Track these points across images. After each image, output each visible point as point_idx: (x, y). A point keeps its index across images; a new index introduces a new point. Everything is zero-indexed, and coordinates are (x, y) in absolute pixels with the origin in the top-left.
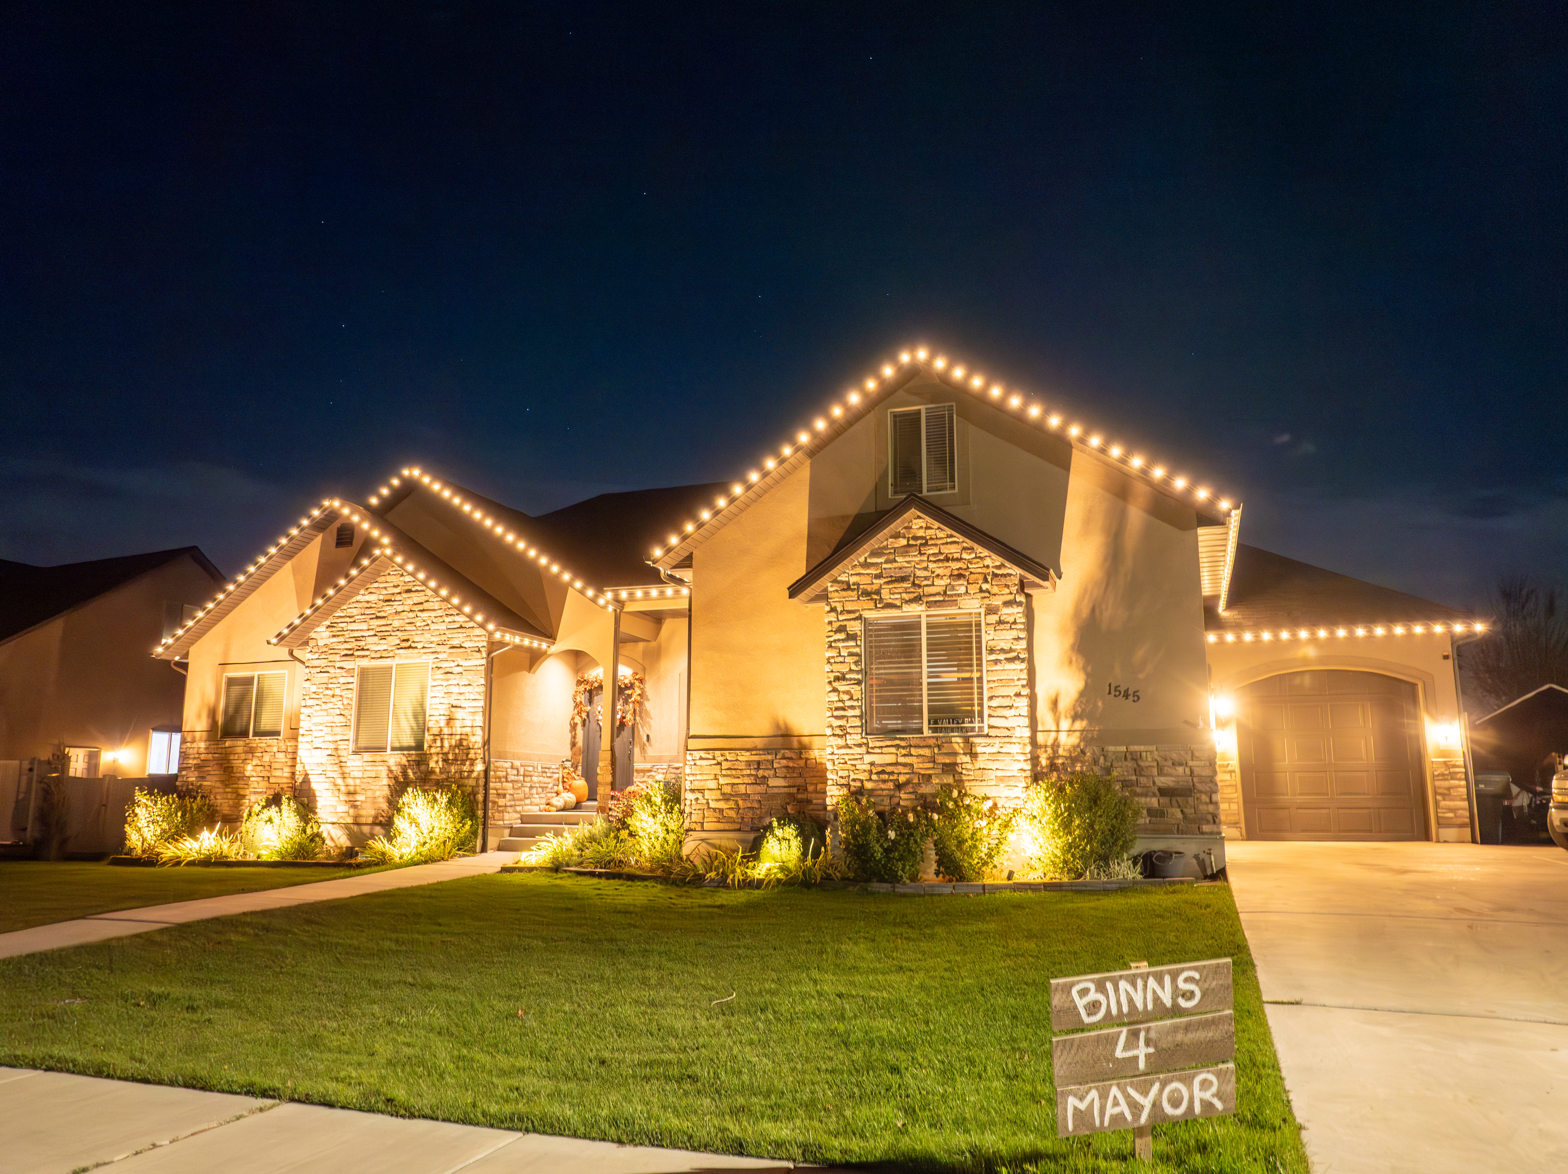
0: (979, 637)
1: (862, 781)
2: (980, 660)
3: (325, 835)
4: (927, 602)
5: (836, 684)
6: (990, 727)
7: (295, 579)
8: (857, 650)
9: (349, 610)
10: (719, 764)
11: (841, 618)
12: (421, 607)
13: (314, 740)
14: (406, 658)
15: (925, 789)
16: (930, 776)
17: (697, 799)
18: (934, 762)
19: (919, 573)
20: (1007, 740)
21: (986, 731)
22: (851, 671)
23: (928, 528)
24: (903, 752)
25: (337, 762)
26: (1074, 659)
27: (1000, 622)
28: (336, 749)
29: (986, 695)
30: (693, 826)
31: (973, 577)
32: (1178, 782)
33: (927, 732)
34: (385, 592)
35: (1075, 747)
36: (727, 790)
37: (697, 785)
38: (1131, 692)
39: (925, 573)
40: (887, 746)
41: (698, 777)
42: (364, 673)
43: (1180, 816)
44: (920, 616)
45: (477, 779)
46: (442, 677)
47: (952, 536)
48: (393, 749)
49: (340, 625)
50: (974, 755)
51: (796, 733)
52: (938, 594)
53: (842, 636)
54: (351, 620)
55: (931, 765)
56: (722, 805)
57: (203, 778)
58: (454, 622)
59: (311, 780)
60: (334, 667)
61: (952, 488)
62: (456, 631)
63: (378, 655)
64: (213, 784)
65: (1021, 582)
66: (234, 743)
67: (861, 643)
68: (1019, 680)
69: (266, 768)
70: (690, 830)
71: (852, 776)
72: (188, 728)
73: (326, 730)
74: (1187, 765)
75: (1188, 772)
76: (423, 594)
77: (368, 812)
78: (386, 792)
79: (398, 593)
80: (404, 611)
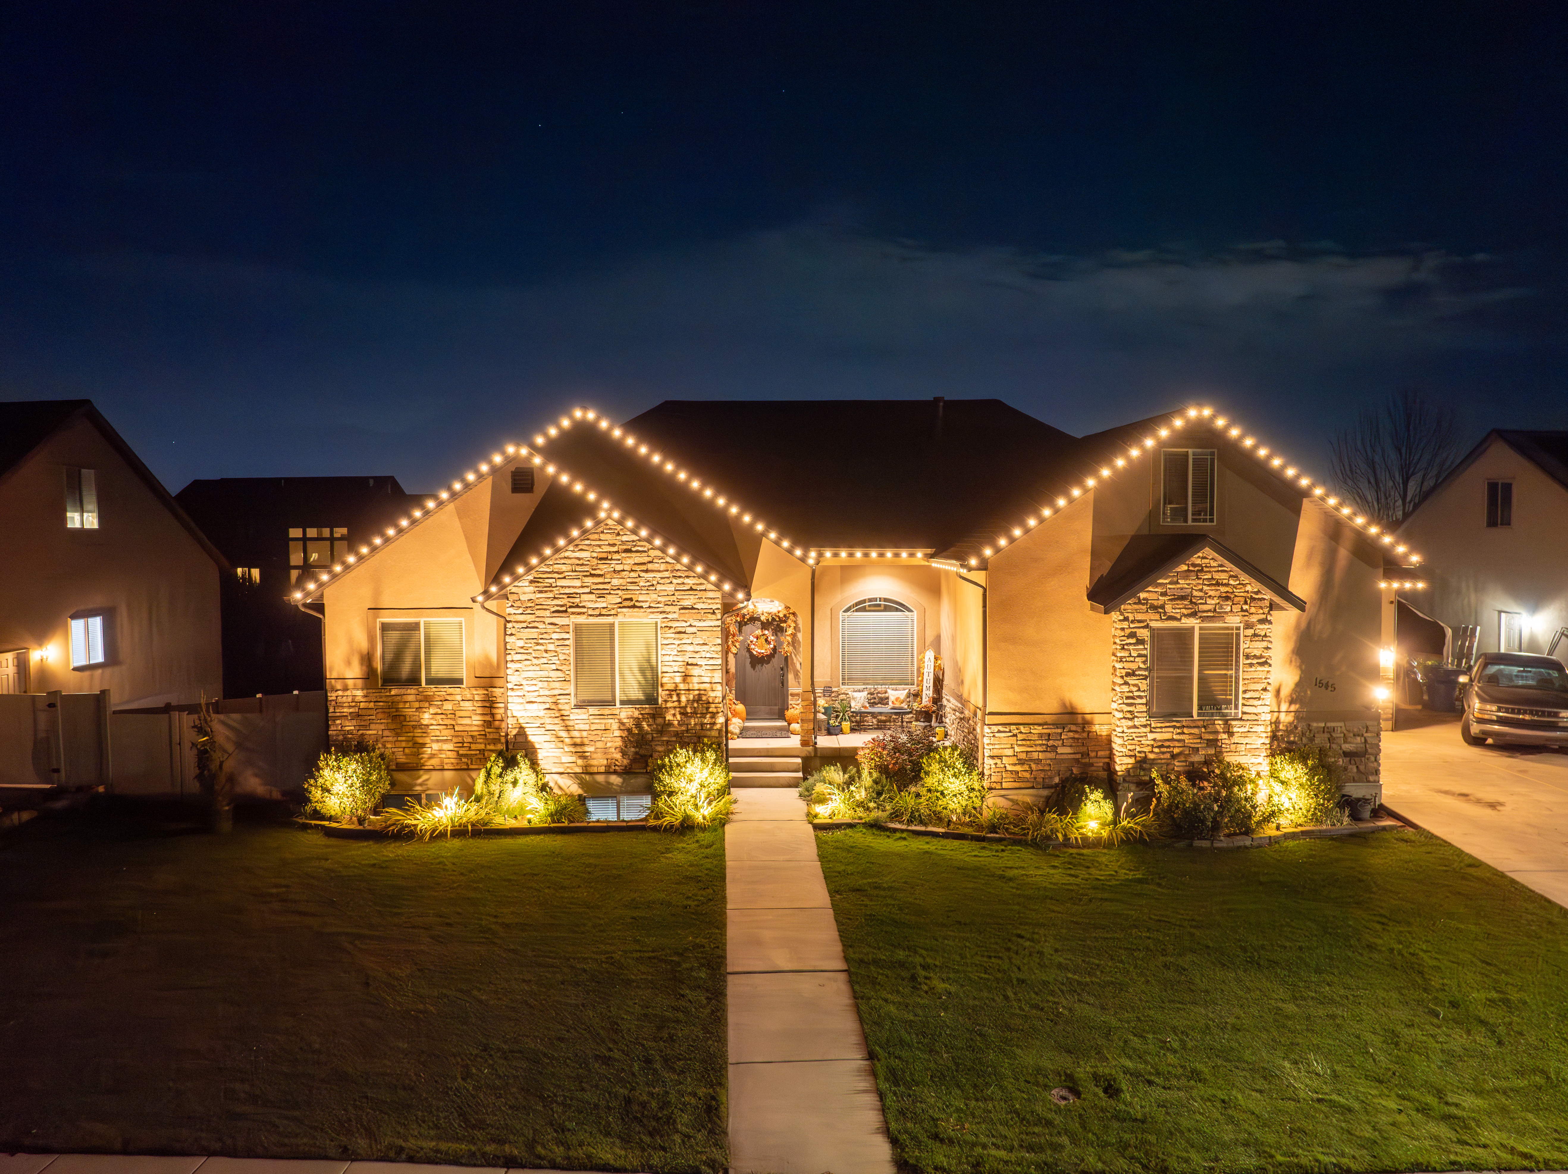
0: (1238, 645)
1: (1145, 752)
2: (1237, 662)
3: (551, 784)
4: (1201, 617)
5: (1128, 679)
6: (1244, 713)
8: (1144, 652)
9: (556, 566)
10: (1015, 736)
11: (1132, 626)
12: (644, 568)
13: (526, 694)
14: (631, 617)
15: (1196, 758)
16: (1198, 748)
17: (996, 764)
18: (1201, 738)
19: (1195, 593)
20: (1255, 723)
21: (1240, 716)
22: (1139, 668)
23: (1204, 558)
24: (1179, 731)
25: (557, 715)
26: (1293, 660)
27: (1255, 635)
29: (1241, 689)
30: (994, 786)
31: (1237, 599)
32: (1356, 748)
33: (1195, 716)
34: (599, 550)
35: (1291, 723)
36: (1023, 756)
37: (996, 753)
38: (1330, 685)
39: (1201, 594)
40: (1166, 727)
41: (996, 746)
42: (578, 628)
43: (1355, 770)
44: (1193, 628)
45: (720, 731)
46: (673, 635)
47: (1221, 566)
48: (623, 702)
49: (547, 580)
50: (1231, 734)
51: (1079, 711)
52: (1209, 611)
53: (1133, 641)
54: (560, 576)
55: (1199, 741)
56: (1018, 768)
57: (367, 727)
58: (683, 583)
59: (528, 733)
60: (544, 623)
61: (1212, 520)
62: (687, 593)
63: (597, 612)
64: (380, 733)
65: (1271, 605)
66: (402, 691)
67: (1148, 646)
68: (1266, 678)
69: (449, 716)
70: (990, 789)
71: (1138, 749)
72: (334, 675)
73: (540, 684)
74: (1363, 735)
75: (1363, 740)
76: (646, 554)
77: (599, 762)
78: (619, 743)
79: (615, 552)
80: (624, 571)
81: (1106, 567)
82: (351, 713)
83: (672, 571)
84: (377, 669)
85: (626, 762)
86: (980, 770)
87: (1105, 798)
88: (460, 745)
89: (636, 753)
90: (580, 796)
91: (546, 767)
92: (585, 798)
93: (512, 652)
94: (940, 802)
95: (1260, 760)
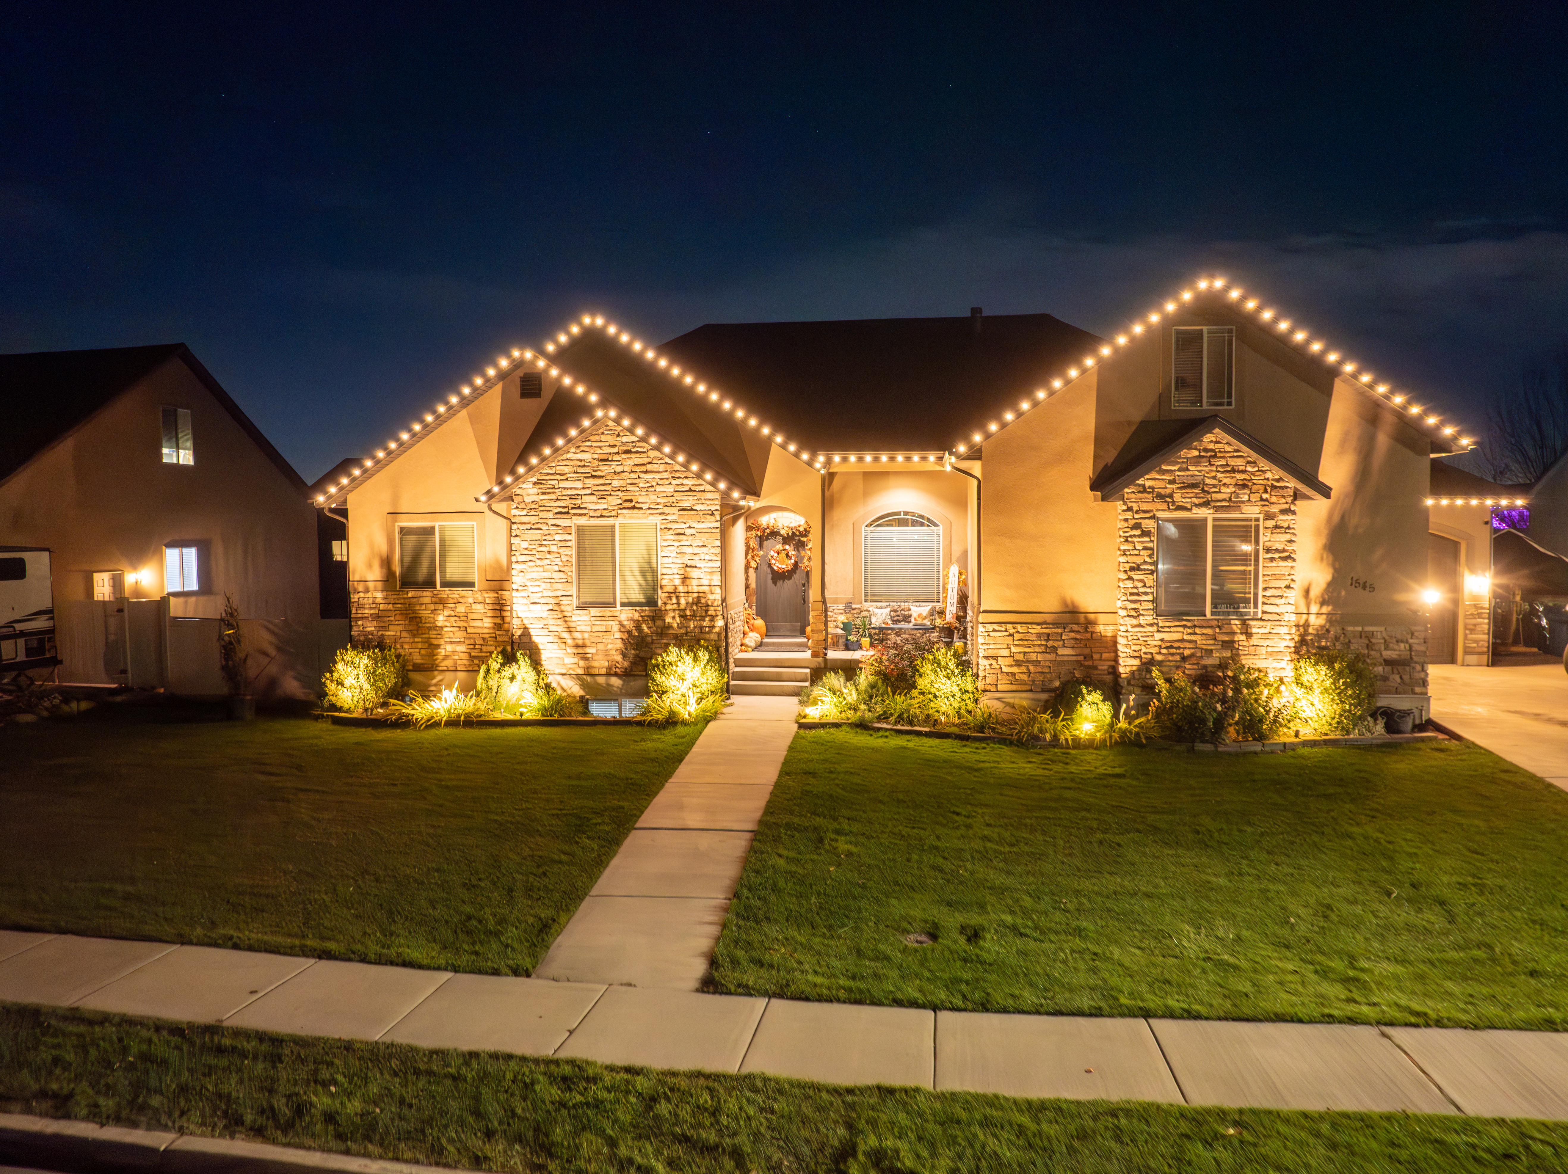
0: (1257, 538)
1: (1152, 654)
2: (1257, 556)
3: (554, 685)
4: (1214, 507)
5: (1132, 574)
6: (1264, 612)
7: (473, 429)
8: (1151, 545)
9: (558, 468)
10: (1011, 635)
11: (1136, 516)
12: (643, 469)
13: (531, 595)
14: (631, 518)
15: (1209, 661)
16: (1211, 650)
17: (991, 665)
18: (1215, 639)
19: (1208, 481)
20: (1277, 623)
21: (1260, 615)
22: (1145, 562)
23: (1217, 442)
24: (1190, 631)
25: (560, 616)
26: (1325, 556)
27: (1277, 527)
28: (558, 604)
29: (1261, 585)
30: (988, 687)
31: (1255, 488)
32: (1399, 655)
33: (1209, 615)
34: (600, 451)
35: (1322, 627)
36: (1020, 657)
37: (991, 653)
38: (1368, 585)
39: (1214, 482)
40: (1175, 626)
41: (991, 646)
42: (580, 530)
43: (1399, 680)
44: (1205, 519)
45: (719, 634)
46: (672, 537)
47: (1238, 451)
48: (623, 605)
49: (550, 482)
50: (1249, 635)
51: (1083, 610)
52: (1224, 500)
53: (1138, 532)
54: (563, 478)
55: (1212, 642)
56: (1015, 670)
57: (385, 628)
58: (682, 484)
59: (532, 634)
60: (547, 524)
61: (1229, 404)
62: (686, 494)
63: (598, 514)
64: (398, 634)
65: (1295, 494)
66: (419, 594)
67: (1154, 539)
68: (1289, 575)
69: (462, 618)
70: (984, 691)
71: (1144, 650)
72: (357, 578)
73: (544, 585)
74: (1407, 642)
75: (1407, 646)
76: (645, 455)
77: (600, 664)
78: (619, 645)
79: (616, 453)
80: (624, 472)
81: (1111, 456)
82: (371, 615)
83: (671, 472)
84: (395, 573)
85: (626, 664)
86: (975, 671)
87: (1104, 701)
88: (472, 647)
89: (637, 656)
90: (582, 697)
91: (549, 667)
92: (588, 700)
93: (517, 554)
94: (932, 704)
95: (1283, 664)
